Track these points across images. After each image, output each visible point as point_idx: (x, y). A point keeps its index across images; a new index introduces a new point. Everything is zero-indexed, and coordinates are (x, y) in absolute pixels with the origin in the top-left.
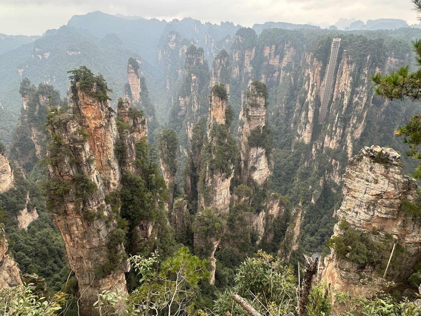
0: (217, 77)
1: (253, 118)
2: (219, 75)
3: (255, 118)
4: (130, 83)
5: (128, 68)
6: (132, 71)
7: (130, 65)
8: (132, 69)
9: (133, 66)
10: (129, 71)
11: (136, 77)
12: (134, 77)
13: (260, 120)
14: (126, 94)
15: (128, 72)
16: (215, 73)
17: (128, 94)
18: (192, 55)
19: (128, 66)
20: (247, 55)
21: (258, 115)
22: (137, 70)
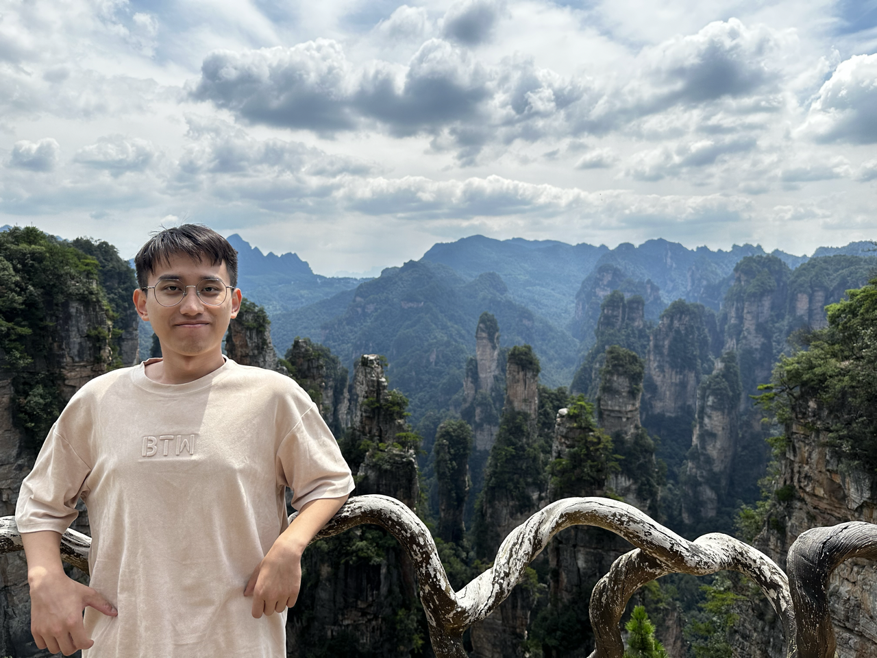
0: (661, 354)
1: (609, 415)
2: (666, 351)
3: (612, 414)
4: (478, 358)
5: (478, 330)
6: (484, 335)
7: (481, 325)
8: (483, 331)
9: (487, 327)
10: (479, 336)
11: (490, 345)
12: (485, 346)
13: (624, 420)
14: (467, 377)
15: (476, 337)
16: (656, 346)
17: (472, 377)
18: (613, 310)
19: (478, 327)
20: (748, 312)
21: (617, 408)
22: (494, 333)
